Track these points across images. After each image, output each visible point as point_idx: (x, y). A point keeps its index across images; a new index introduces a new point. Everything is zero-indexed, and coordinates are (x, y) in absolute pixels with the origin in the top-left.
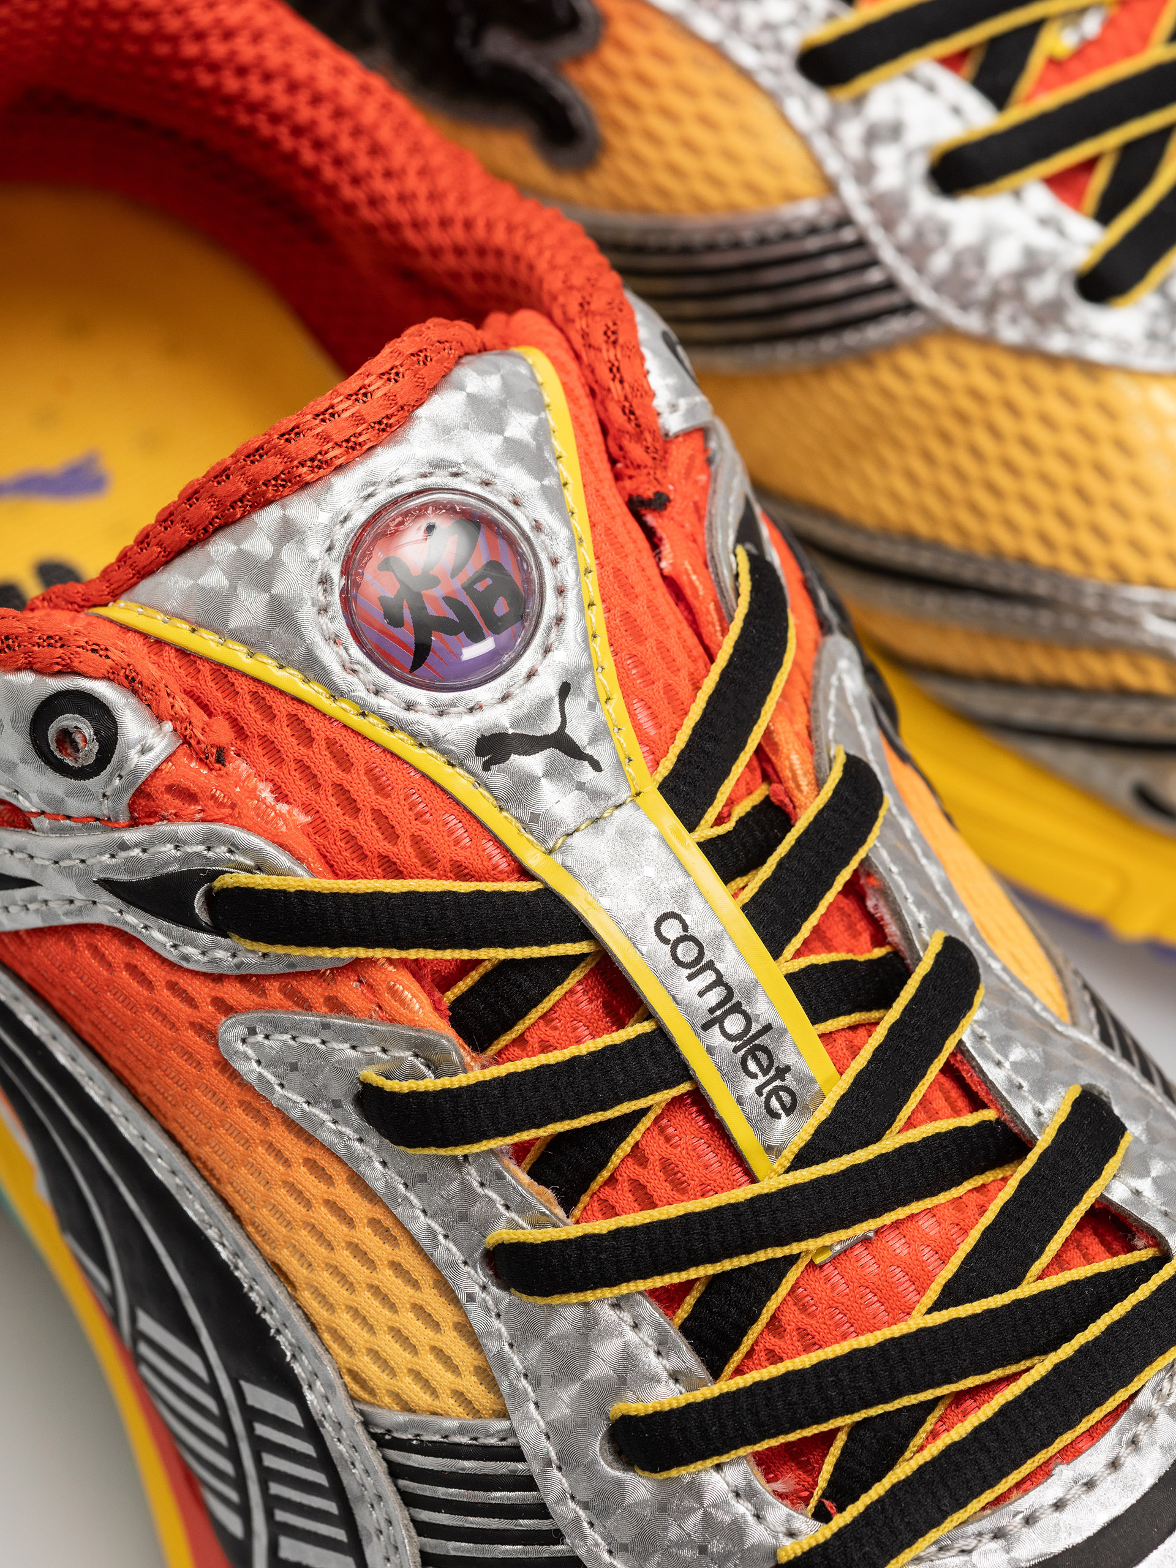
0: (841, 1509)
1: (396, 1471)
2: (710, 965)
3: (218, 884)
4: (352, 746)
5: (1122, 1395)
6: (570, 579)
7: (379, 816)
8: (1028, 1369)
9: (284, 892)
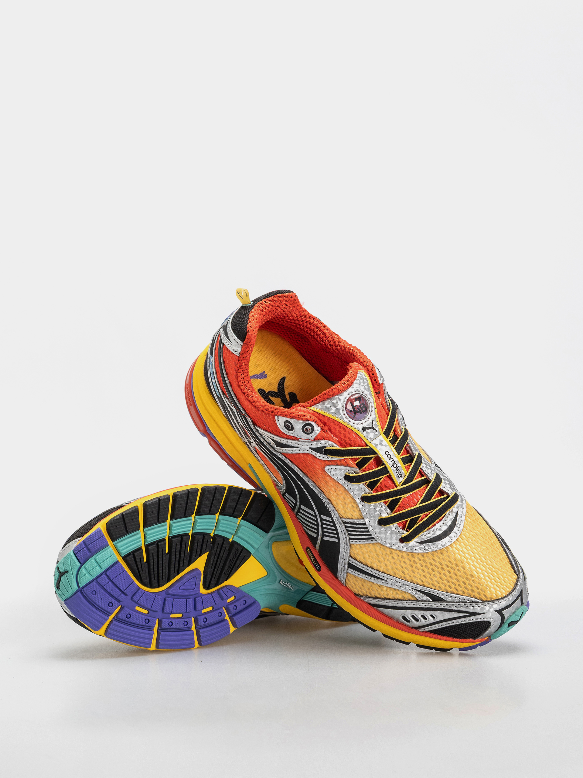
0: (410, 530)
1: (346, 527)
2: (392, 458)
3: (326, 448)
4: (346, 429)
5: (444, 515)
6: (373, 406)
7: (349, 438)
8: (432, 511)
9: (337, 450)
